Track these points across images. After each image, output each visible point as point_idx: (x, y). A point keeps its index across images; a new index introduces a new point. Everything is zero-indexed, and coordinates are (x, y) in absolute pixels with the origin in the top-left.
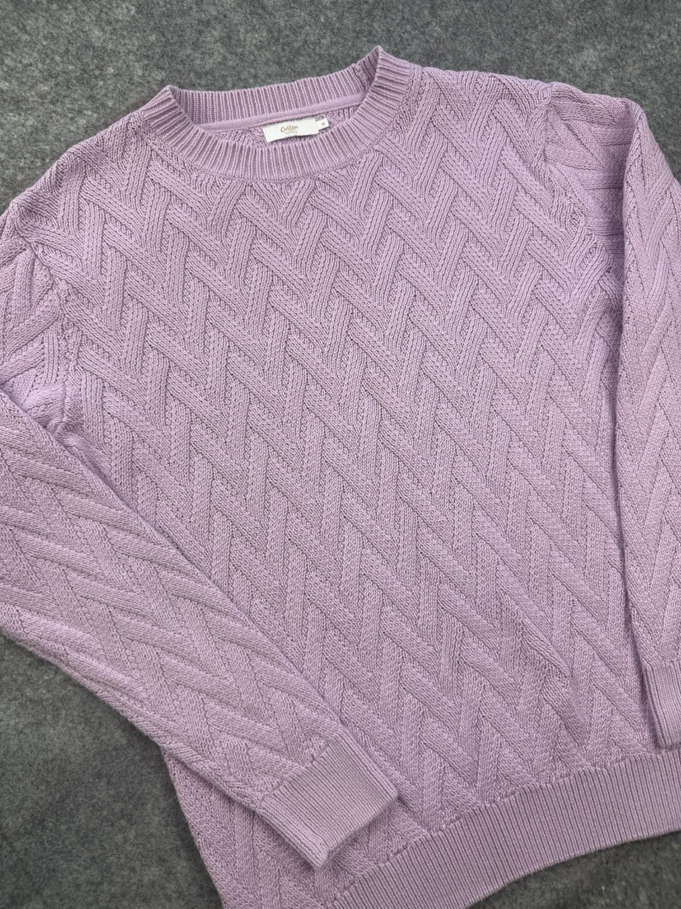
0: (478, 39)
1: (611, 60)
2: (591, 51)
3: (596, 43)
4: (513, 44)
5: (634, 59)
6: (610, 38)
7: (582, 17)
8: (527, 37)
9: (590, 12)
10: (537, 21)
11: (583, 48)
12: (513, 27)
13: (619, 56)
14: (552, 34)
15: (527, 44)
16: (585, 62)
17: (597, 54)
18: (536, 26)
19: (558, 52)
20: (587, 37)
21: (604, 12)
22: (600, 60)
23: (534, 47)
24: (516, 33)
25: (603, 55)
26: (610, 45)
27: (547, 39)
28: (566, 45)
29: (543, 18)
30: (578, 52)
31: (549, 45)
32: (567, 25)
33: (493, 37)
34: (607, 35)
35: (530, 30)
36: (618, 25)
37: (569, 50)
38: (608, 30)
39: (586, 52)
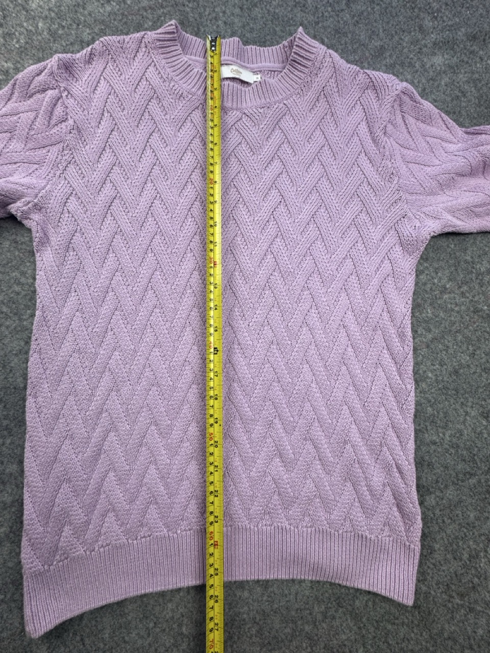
0: (371, 29)
1: (451, 67)
2: (441, 57)
3: (445, 53)
4: (392, 39)
5: (466, 70)
6: (455, 53)
7: (441, 34)
8: (403, 37)
10: (412, 29)
11: (436, 54)
12: (395, 28)
13: (457, 66)
14: (419, 39)
15: (401, 41)
16: (434, 63)
17: (443, 60)
18: (410, 32)
19: (419, 52)
20: (440, 48)
22: (444, 65)
23: (405, 44)
24: (396, 32)
25: (446, 62)
26: (453, 57)
27: (415, 42)
28: (425, 49)
29: (416, 28)
30: (432, 55)
31: (415, 46)
32: (430, 36)
33: (381, 31)
34: (453, 51)
35: (406, 34)
36: (462, 46)
37: (427, 53)
38: (455, 47)
39: (436, 57)
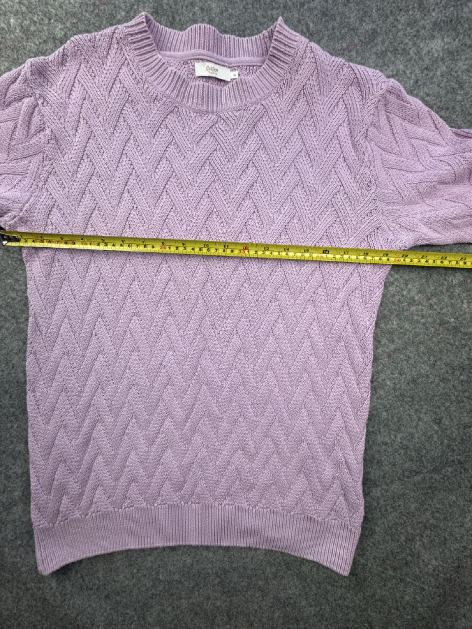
0: (363, 9)
1: (450, 53)
2: (440, 41)
3: (446, 36)
4: (386, 20)
5: (467, 56)
6: (457, 35)
7: (444, 12)
8: (398, 18)
9: (452, 9)
10: (411, 7)
11: (434, 37)
12: (391, 6)
13: (457, 51)
14: (417, 20)
15: (396, 23)
16: (432, 49)
17: (443, 45)
18: (408, 11)
19: (415, 36)
20: (441, 29)
21: (462, 11)
22: (443, 50)
23: (400, 27)
24: (391, 12)
25: (446, 47)
26: (454, 40)
27: (411, 24)
28: (423, 31)
29: (416, 5)
30: (430, 39)
31: (411, 29)
32: (431, 15)
33: (374, 11)
34: (456, 32)
35: (403, 13)
36: (467, 26)
37: (424, 36)
38: (459, 27)
39: (435, 41)
